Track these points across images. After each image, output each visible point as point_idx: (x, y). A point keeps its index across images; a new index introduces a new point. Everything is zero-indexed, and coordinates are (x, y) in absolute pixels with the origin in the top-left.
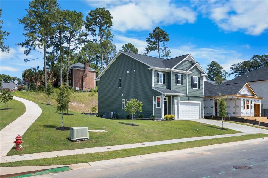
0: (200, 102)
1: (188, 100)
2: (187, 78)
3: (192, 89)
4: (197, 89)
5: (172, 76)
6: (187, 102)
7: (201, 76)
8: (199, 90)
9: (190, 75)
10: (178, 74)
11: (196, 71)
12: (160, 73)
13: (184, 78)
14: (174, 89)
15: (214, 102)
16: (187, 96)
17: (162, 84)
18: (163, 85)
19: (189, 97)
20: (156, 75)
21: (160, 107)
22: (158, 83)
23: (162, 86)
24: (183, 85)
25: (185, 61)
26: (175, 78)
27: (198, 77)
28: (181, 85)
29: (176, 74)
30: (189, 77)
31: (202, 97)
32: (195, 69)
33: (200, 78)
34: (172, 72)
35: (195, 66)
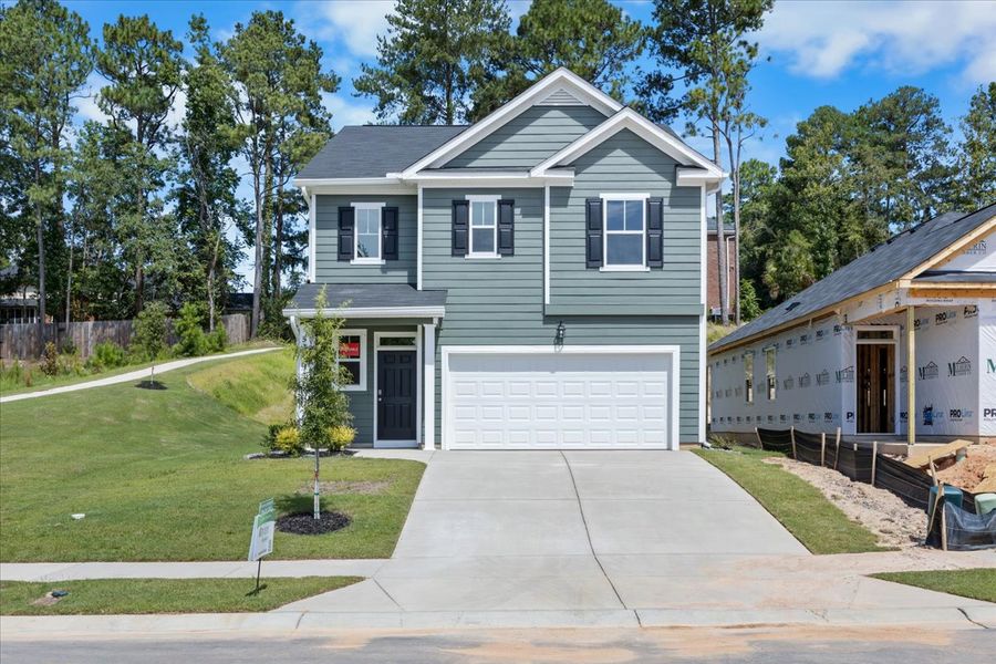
0: (675, 350)
1: (559, 340)
2: (547, 209)
3: (592, 274)
4: (642, 267)
5: (421, 211)
6: (550, 349)
7: (675, 188)
8: (658, 274)
9: (573, 193)
10: (467, 197)
11: (632, 160)
12: (358, 206)
13: (525, 215)
14: (431, 284)
15: (855, 341)
16: (548, 319)
17: (377, 261)
18: (384, 269)
19: (559, 324)
20: (335, 217)
21: (362, 387)
22: (349, 260)
23: (379, 272)
24: (512, 254)
25: (534, 113)
26: (450, 219)
27: (648, 195)
28: (500, 256)
29: (457, 197)
30: (566, 206)
31: (694, 319)
32: (619, 152)
33: (666, 202)
34: (424, 189)
35: (626, 130)
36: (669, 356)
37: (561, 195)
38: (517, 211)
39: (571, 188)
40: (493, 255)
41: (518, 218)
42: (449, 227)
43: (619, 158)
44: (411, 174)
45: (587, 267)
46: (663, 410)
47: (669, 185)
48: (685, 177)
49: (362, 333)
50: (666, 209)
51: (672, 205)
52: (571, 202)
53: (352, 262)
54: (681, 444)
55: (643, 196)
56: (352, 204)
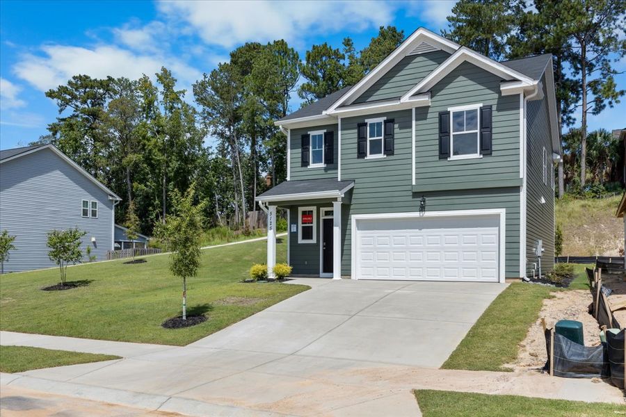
0: (502, 211)
1: (422, 209)
2: (414, 122)
3: (443, 162)
4: (477, 156)
5: (340, 132)
6: (417, 214)
7: (501, 98)
8: (488, 159)
9: (430, 110)
10: (366, 121)
11: (470, 82)
12: (312, 133)
13: (400, 128)
16: (416, 195)
17: (322, 165)
18: (326, 169)
19: (423, 197)
20: (300, 141)
21: (314, 241)
22: (307, 166)
23: (323, 172)
24: (393, 154)
25: (407, 60)
26: (356, 135)
27: (481, 105)
28: (385, 156)
29: (360, 121)
30: (426, 119)
31: (516, 189)
32: (461, 78)
33: (494, 108)
34: (342, 119)
35: (465, 62)
36: (498, 216)
37: (422, 112)
38: (396, 126)
39: (429, 107)
40: (381, 156)
41: (397, 130)
42: (356, 141)
43: (462, 82)
44: (332, 111)
45: (440, 158)
46: (495, 254)
47: (496, 96)
48: (506, 88)
49: (314, 209)
50: (495, 113)
51: (498, 110)
52: (429, 115)
53: (309, 167)
54: (506, 278)
55: (477, 106)
56: (309, 133)
